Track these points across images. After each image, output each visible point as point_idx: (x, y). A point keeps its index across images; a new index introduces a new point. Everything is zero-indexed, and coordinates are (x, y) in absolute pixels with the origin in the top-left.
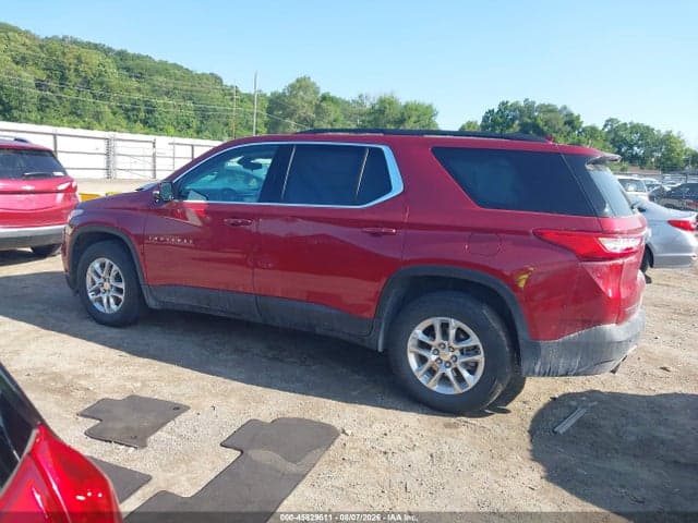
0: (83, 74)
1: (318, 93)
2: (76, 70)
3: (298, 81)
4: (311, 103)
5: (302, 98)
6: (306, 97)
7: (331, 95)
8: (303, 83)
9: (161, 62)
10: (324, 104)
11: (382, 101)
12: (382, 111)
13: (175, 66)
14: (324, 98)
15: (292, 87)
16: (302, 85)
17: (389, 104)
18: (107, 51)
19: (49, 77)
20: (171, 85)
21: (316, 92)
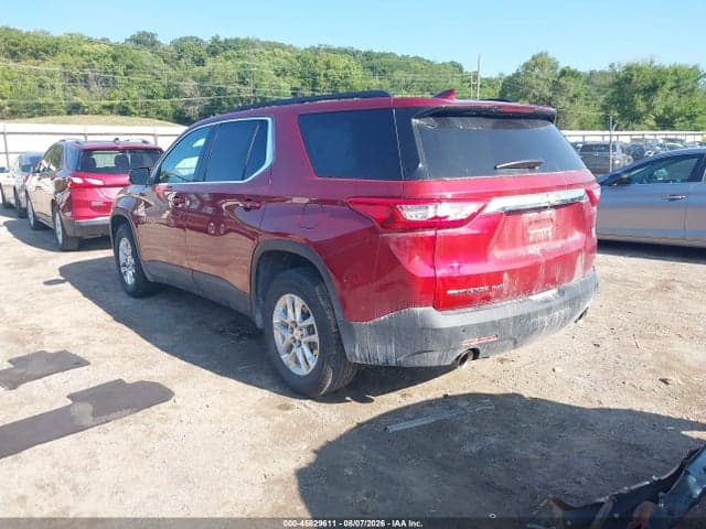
0: (331, 78)
1: (557, 67)
2: (325, 75)
3: (533, 58)
4: (548, 80)
5: (537, 77)
6: (541, 76)
7: (572, 68)
8: (539, 60)
9: (404, 57)
10: (562, 81)
11: (628, 69)
12: (628, 80)
13: (417, 59)
14: (563, 73)
15: (526, 66)
16: (538, 62)
17: (638, 71)
18: (354, 54)
19: (303, 84)
20: (410, 79)
21: (554, 68)
